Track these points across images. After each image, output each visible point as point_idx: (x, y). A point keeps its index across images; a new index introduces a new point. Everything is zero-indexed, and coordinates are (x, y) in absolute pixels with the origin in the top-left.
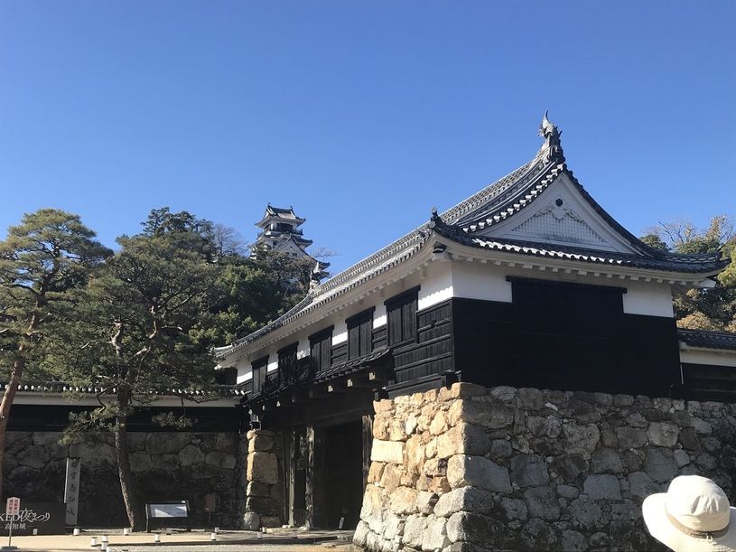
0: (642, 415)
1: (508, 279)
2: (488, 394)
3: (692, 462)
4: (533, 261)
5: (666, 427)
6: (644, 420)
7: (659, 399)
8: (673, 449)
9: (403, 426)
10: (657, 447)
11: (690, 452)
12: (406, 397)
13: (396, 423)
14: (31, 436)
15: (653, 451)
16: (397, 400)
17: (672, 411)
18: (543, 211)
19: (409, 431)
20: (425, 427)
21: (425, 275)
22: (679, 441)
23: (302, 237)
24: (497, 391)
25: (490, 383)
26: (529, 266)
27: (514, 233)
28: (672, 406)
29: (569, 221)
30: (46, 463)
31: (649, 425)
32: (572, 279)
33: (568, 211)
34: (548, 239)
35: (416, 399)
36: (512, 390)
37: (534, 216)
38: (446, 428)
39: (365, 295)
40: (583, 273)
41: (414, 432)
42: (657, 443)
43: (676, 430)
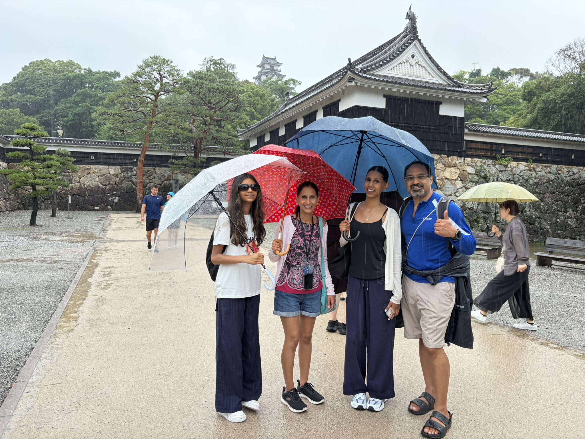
0: (443, 164)
1: (385, 96)
3: (464, 186)
4: (397, 87)
5: (453, 170)
6: (443, 166)
7: (452, 157)
8: (455, 180)
10: (448, 179)
11: (463, 182)
14: (154, 169)
15: (446, 181)
17: (457, 162)
18: (404, 61)
21: (343, 94)
22: (459, 177)
23: (281, 73)
26: (395, 90)
27: (389, 72)
28: (458, 160)
29: (417, 65)
30: (163, 182)
31: (445, 169)
32: (416, 97)
33: (417, 61)
34: (406, 76)
37: (400, 63)
39: (313, 104)
40: (421, 93)
42: (448, 177)
43: (458, 172)
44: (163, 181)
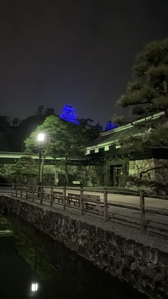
2: (158, 160)
9: (137, 166)
12: (138, 161)
13: (136, 166)
16: (136, 161)
19: (139, 167)
20: (144, 167)
24: (160, 160)
25: (158, 158)
35: (141, 161)
36: (163, 160)
38: (149, 167)
41: (141, 167)
44: (47, 172)
